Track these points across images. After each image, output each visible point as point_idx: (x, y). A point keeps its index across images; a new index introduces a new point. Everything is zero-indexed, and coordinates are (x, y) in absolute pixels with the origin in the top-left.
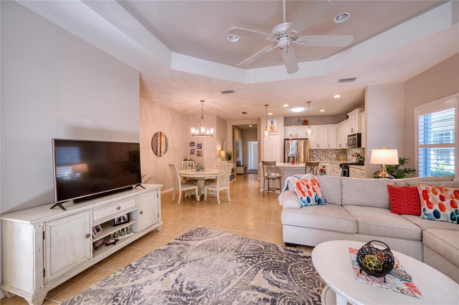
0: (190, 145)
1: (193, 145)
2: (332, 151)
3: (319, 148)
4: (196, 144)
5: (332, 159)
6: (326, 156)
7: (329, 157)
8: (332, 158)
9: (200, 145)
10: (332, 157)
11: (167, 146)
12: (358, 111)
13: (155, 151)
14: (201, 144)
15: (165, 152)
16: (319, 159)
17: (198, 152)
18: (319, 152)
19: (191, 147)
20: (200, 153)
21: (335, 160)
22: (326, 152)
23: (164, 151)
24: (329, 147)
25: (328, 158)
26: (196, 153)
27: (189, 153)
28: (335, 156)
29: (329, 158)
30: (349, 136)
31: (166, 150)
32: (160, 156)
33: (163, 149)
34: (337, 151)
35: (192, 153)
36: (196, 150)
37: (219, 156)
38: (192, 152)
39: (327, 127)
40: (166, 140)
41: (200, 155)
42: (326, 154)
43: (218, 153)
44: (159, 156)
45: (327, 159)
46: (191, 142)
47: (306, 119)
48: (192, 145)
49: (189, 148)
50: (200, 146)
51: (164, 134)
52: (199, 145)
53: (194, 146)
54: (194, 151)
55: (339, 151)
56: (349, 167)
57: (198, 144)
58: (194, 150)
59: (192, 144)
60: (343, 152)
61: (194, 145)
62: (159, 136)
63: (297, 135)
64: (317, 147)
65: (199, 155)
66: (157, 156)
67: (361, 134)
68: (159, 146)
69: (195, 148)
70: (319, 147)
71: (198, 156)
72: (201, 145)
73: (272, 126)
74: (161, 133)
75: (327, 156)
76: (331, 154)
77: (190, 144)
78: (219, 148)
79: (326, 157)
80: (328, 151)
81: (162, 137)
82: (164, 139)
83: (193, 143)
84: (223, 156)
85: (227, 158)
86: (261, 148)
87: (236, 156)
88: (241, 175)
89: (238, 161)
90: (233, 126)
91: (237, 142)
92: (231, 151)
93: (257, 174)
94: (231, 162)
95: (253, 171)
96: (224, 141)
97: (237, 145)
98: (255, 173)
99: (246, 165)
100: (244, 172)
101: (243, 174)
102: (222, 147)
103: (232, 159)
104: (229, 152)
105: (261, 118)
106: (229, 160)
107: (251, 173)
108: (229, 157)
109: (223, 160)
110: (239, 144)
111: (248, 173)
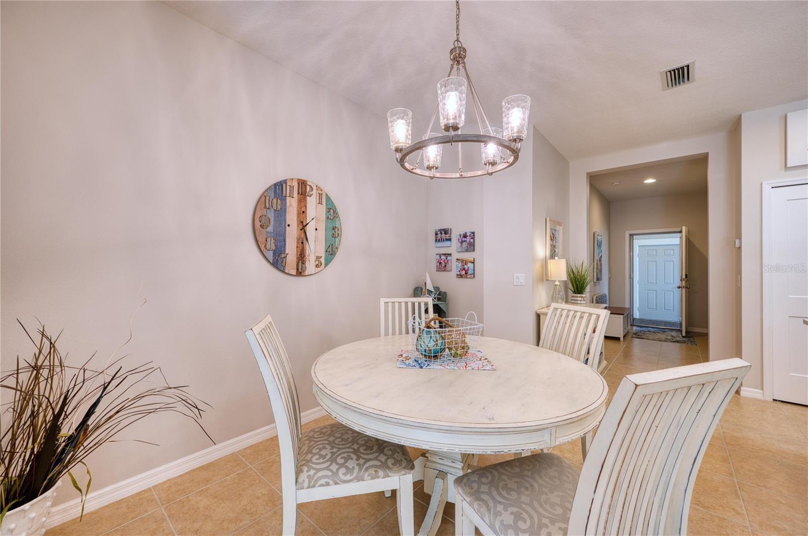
0: (436, 240)
1: (447, 240)
4: (455, 236)
9: (468, 239)
11: (333, 236)
13: (270, 255)
14: (473, 233)
15: (323, 260)
17: (462, 261)
19: (440, 244)
20: (470, 265)
23: (322, 253)
26: (455, 266)
27: (434, 265)
31: (331, 251)
32: (300, 273)
33: (316, 247)
35: (442, 265)
36: (456, 255)
37: (544, 277)
38: (440, 263)
40: (332, 213)
41: (469, 272)
43: (537, 267)
44: (294, 272)
46: (440, 230)
48: (442, 240)
49: (434, 250)
50: (469, 241)
51: (318, 188)
52: (465, 236)
53: (448, 243)
54: (449, 258)
57: (462, 233)
58: (450, 255)
59: (443, 235)
61: (450, 240)
62: (295, 195)
65: (465, 273)
66: (283, 272)
68: (292, 233)
69: (453, 247)
71: (460, 276)
72: (473, 238)
74: (302, 184)
77: (436, 234)
78: (541, 250)
81: (311, 201)
82: (323, 209)
83: (446, 233)
84: (559, 281)
85: (570, 286)
86: (740, 248)
87: (595, 281)
88: (614, 342)
89: (600, 294)
90: (590, 177)
91: (598, 235)
92: (586, 262)
93: (675, 342)
94: (584, 300)
95: (650, 329)
96: (560, 224)
97: (597, 244)
98: (663, 336)
99: (624, 307)
100: (623, 331)
101: (622, 339)
102: (553, 247)
103: (588, 289)
104: (575, 266)
105: (741, 115)
106: (579, 295)
107: (648, 335)
108: (577, 285)
109: (559, 292)
110: (601, 244)
111: (635, 334)
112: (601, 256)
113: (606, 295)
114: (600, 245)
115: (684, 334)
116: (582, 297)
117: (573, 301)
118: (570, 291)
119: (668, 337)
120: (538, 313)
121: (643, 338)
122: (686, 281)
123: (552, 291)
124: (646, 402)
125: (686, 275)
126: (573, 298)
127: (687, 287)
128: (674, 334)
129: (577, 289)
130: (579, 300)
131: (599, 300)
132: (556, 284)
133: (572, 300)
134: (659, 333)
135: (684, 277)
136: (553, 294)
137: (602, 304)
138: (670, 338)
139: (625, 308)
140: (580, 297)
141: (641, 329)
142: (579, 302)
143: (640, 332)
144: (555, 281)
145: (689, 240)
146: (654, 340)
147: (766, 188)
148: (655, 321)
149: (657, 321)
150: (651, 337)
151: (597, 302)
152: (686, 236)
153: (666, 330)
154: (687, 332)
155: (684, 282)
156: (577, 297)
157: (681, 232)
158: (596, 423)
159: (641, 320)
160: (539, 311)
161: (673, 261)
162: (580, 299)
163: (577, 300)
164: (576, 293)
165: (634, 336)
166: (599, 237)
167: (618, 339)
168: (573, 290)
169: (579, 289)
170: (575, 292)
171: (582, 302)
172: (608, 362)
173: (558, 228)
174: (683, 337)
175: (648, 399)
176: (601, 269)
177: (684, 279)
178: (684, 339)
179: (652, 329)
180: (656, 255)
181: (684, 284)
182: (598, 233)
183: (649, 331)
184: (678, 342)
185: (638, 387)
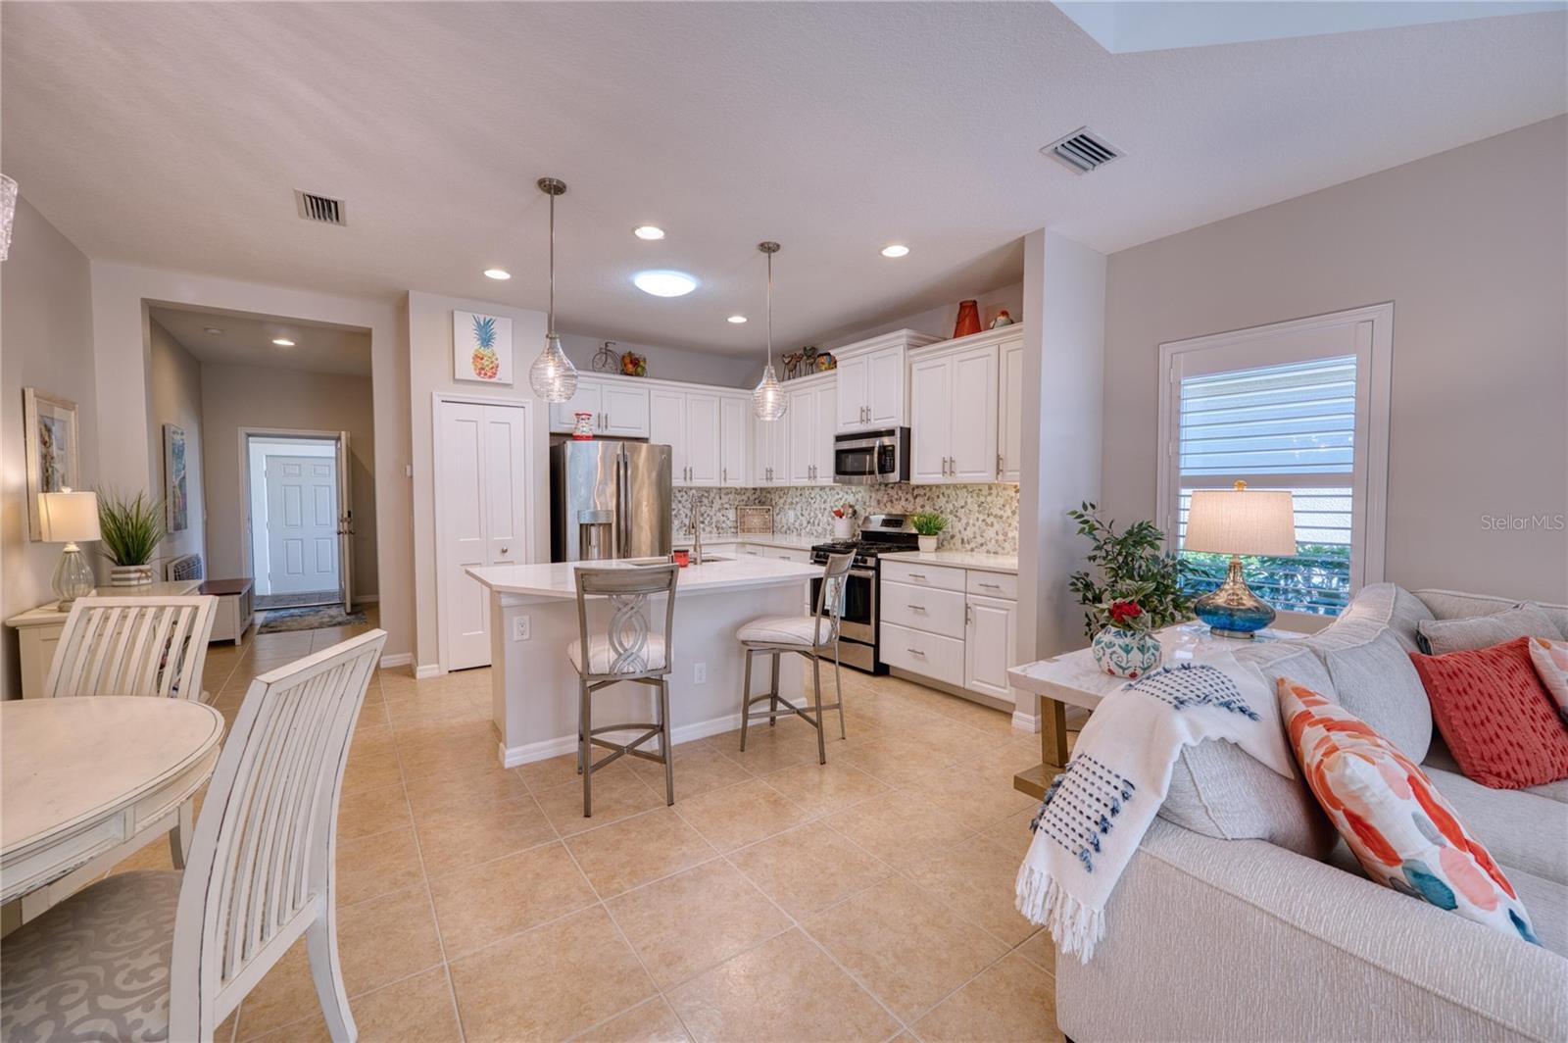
2: (723, 496)
3: (689, 484)
5: (723, 529)
6: (705, 515)
7: (714, 520)
8: (724, 525)
10: (724, 522)
12: (904, 340)
16: (681, 527)
18: (680, 502)
21: (733, 530)
22: (705, 501)
24: (725, 479)
25: (710, 524)
28: (731, 514)
29: (714, 525)
30: (839, 438)
34: (739, 497)
39: (718, 399)
42: (703, 509)
45: (708, 529)
47: (638, 351)
55: (745, 498)
56: (878, 561)
60: (757, 501)
63: (604, 420)
64: (685, 478)
67: (909, 430)
70: (691, 479)
73: (484, 351)
75: (708, 515)
76: (719, 510)
78: (13, 468)
79: (706, 522)
80: (712, 495)
84: (77, 543)
85: (107, 548)
86: (411, 477)
87: (171, 530)
88: (222, 650)
89: (184, 559)
90: (150, 308)
91: (174, 433)
92: (148, 496)
93: (335, 625)
94: (147, 577)
95: (292, 611)
96: (68, 405)
97: (174, 452)
98: (314, 620)
99: (239, 577)
100: (241, 625)
101: (238, 641)
102: (46, 459)
103: (156, 552)
104: (119, 504)
105: (407, 294)
106: (132, 568)
107: (289, 624)
108: (126, 545)
109: (80, 567)
110: (183, 451)
111: (266, 626)
112: (184, 478)
113: (199, 560)
114: (179, 453)
115: (349, 610)
116: (141, 571)
117: (116, 583)
118: (105, 559)
119: (324, 620)
120: (9, 624)
121: (280, 631)
122: (349, 523)
123: (57, 566)
124: (281, 702)
125: (349, 513)
126: (114, 576)
127: (350, 532)
128: (334, 611)
129: (128, 554)
130: (134, 579)
131: (181, 572)
132: (66, 549)
133: (113, 580)
134: (309, 615)
135: (346, 515)
136: (61, 573)
137: (191, 581)
138: (328, 620)
139: (241, 580)
140: (136, 571)
141: (277, 614)
142: (135, 583)
143: (275, 620)
144: (65, 544)
145: (352, 454)
146: (301, 630)
147: (437, 400)
148: (302, 595)
149: (306, 595)
150: (295, 625)
151: (179, 577)
152: (347, 446)
153: (321, 608)
154: (353, 606)
155: (346, 524)
156: (129, 572)
157: (338, 439)
158: (207, 775)
159: (276, 598)
160: (11, 623)
161: (329, 486)
162: (138, 575)
163: (129, 579)
164: (123, 565)
165: (264, 630)
166: (177, 437)
167: (230, 643)
168: (116, 558)
169: (133, 555)
170: (120, 562)
171: (142, 582)
172: (211, 693)
173: (58, 413)
174: (348, 614)
175: (283, 697)
176: (185, 504)
177: (346, 520)
178: (348, 617)
179: (296, 611)
180: (300, 475)
181: (346, 528)
182: (173, 428)
183: (292, 616)
184: (340, 624)
185: (271, 687)
